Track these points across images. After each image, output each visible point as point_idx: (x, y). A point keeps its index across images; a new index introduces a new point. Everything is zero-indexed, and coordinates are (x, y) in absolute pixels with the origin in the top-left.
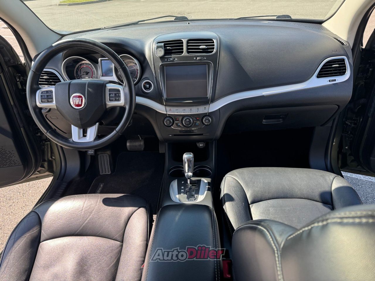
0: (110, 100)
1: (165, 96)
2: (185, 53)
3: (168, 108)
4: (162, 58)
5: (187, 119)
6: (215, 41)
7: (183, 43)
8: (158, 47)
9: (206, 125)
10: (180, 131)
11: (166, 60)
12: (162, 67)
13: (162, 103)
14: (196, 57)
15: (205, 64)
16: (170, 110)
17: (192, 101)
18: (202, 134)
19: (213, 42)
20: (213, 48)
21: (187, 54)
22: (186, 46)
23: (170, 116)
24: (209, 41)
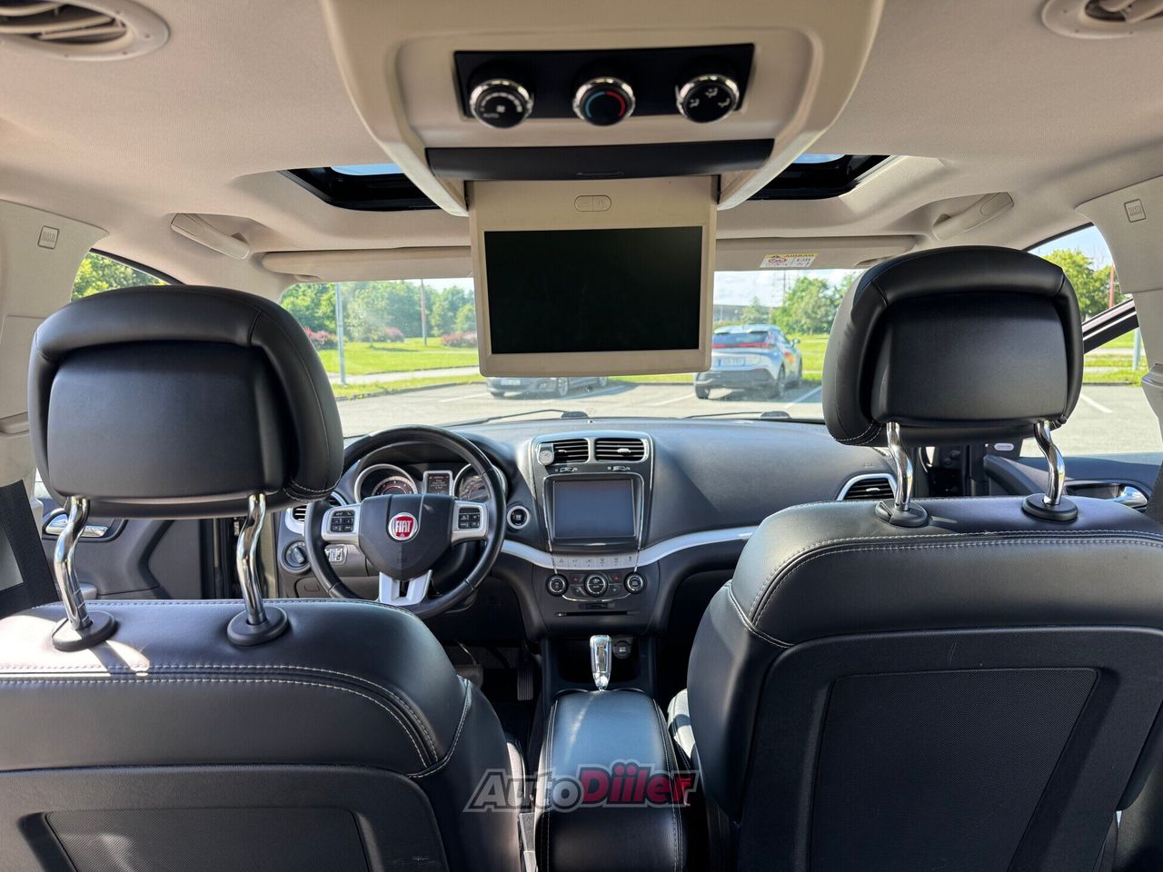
0: (460, 527)
1: (552, 535)
2: (591, 459)
3: (557, 559)
4: (549, 467)
5: (593, 578)
6: (644, 441)
7: (587, 443)
8: (542, 449)
9: (632, 592)
10: (581, 605)
11: (557, 470)
12: (549, 483)
13: (545, 550)
14: (612, 466)
15: (628, 478)
16: (561, 561)
17: (604, 544)
18: (624, 613)
19: (642, 444)
20: (643, 453)
21: (595, 462)
22: (593, 448)
23: (562, 574)
24: (635, 442)
